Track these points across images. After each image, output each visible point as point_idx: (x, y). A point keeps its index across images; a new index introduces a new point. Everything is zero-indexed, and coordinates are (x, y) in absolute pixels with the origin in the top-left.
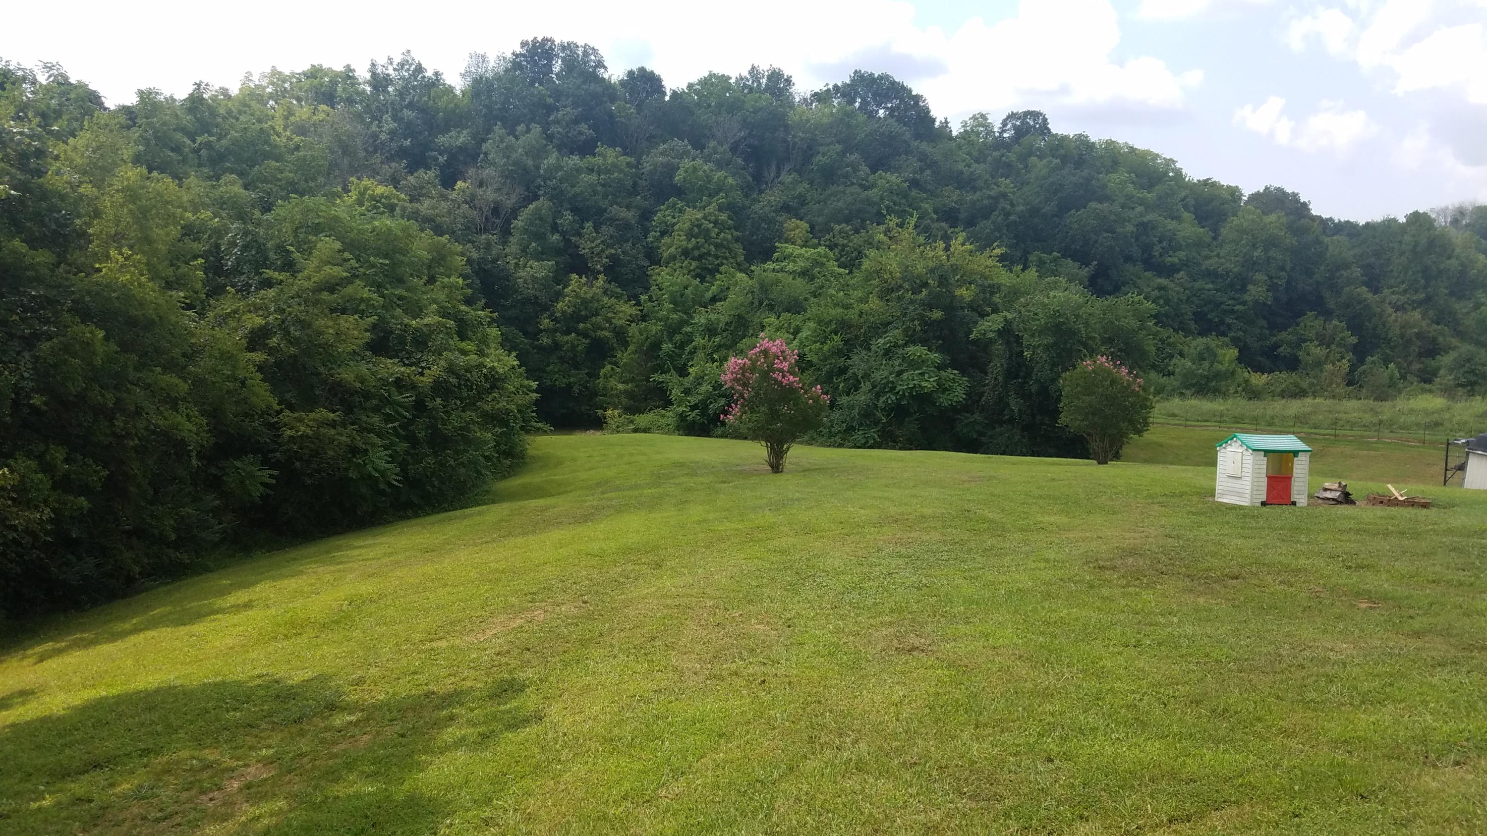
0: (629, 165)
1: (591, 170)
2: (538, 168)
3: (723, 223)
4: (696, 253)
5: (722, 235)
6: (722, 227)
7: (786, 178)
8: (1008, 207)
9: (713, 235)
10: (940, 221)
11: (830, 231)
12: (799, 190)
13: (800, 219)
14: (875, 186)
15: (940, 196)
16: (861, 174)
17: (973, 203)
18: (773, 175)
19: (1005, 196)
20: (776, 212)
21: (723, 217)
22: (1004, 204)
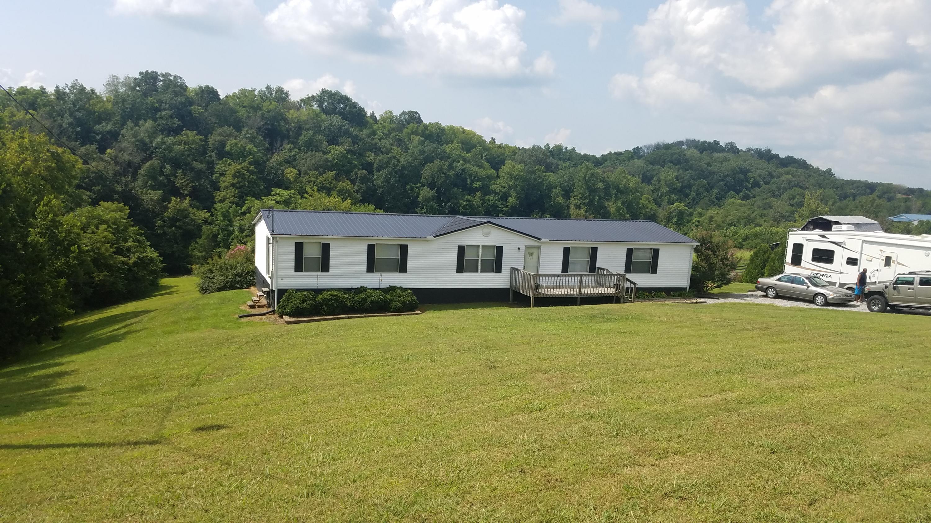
0: (200, 140)
1: (180, 143)
2: (151, 142)
3: (252, 171)
4: (238, 185)
5: (251, 176)
6: (251, 173)
7: (286, 146)
8: (396, 163)
9: (246, 176)
10: (363, 169)
11: (308, 174)
12: (293, 153)
13: (294, 167)
14: (330, 152)
15: (365, 156)
16: (323, 146)
17: (380, 161)
18: (279, 145)
19: (395, 157)
20: (280, 164)
21: (252, 168)
22: (394, 161)
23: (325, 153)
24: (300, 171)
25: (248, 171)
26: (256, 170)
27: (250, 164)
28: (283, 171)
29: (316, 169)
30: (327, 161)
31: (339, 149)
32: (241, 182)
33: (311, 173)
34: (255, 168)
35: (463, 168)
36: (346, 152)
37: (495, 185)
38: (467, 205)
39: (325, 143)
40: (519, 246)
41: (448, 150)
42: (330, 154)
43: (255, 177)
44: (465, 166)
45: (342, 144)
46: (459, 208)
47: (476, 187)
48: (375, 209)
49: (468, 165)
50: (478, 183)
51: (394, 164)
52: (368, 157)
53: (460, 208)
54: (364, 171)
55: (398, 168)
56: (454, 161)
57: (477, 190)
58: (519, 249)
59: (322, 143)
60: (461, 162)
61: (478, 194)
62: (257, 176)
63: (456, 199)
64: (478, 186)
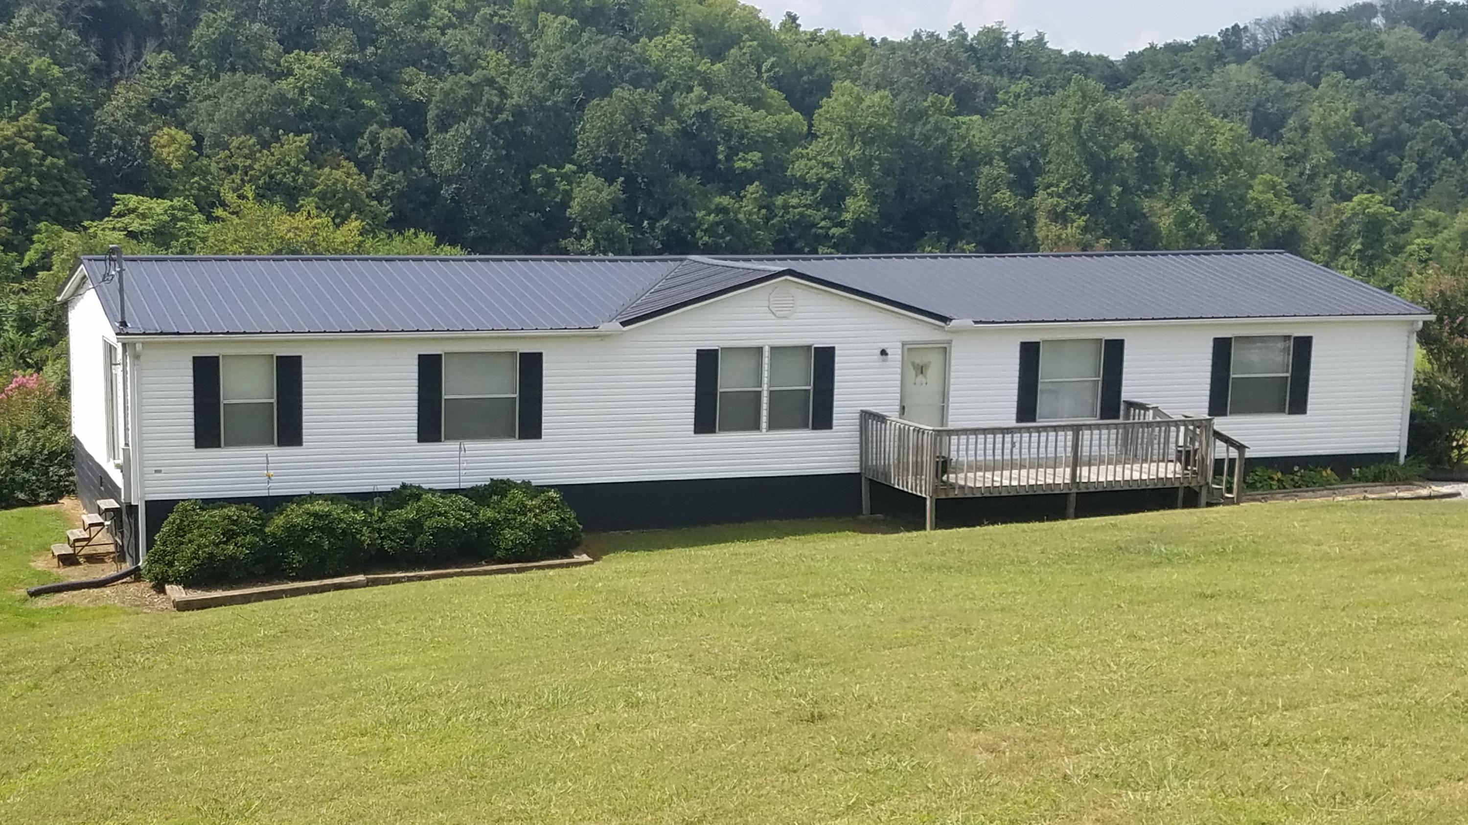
3: (50, 141)
5: (49, 160)
6: (48, 147)
7: (153, 58)
8: (497, 100)
9: (34, 161)
10: (394, 124)
11: (226, 146)
12: (176, 78)
13: (181, 125)
14: (290, 73)
15: (398, 82)
16: (269, 53)
17: (447, 94)
18: (129, 56)
19: (491, 82)
20: (138, 117)
21: (49, 131)
22: (490, 95)
23: (275, 76)
24: (199, 138)
25: (38, 140)
26: (61, 138)
27: (44, 118)
28: (146, 138)
29: (250, 129)
30: (281, 100)
31: (318, 59)
32: (18, 178)
33: (235, 142)
34: (60, 131)
35: (704, 108)
36: (338, 70)
37: (804, 162)
38: (718, 224)
39: (272, 48)
40: (884, 346)
41: (655, 55)
42: (291, 79)
43: (61, 162)
44: (709, 103)
45: (326, 46)
46: (694, 235)
47: (744, 171)
48: (437, 245)
49: (717, 100)
50: (750, 156)
51: (490, 103)
52: (410, 84)
53: (699, 234)
54: (399, 131)
55: (503, 117)
56: (675, 87)
57: (748, 177)
58: (884, 353)
59: (262, 47)
60: (698, 90)
61: (753, 189)
62: (66, 157)
63: (685, 205)
64: (749, 165)
